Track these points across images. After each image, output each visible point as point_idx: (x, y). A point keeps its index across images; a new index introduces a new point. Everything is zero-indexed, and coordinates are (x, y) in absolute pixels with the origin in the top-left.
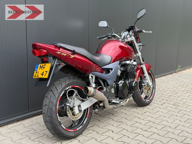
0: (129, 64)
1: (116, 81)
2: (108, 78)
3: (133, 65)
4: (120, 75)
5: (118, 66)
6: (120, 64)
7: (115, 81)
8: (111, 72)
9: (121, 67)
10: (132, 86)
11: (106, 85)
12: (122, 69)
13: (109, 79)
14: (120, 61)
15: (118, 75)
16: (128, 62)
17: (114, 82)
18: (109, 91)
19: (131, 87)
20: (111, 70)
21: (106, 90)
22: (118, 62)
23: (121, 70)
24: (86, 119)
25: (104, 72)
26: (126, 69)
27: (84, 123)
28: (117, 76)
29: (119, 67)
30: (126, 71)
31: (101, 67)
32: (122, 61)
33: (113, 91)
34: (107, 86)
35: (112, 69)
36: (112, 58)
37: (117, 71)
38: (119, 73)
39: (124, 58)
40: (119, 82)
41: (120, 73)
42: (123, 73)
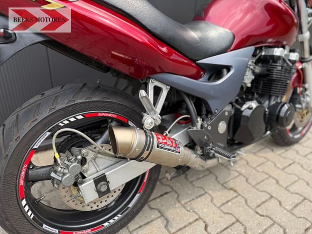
0: (279, 58)
1: (237, 101)
2: (212, 93)
3: (289, 60)
4: (249, 85)
5: (247, 59)
6: (254, 55)
7: (234, 100)
8: (227, 76)
9: (256, 63)
10: (278, 116)
11: (204, 112)
12: (258, 70)
13: (213, 98)
14: (256, 49)
15: (245, 84)
16: (278, 52)
17: (231, 103)
18: (209, 128)
19: (275, 118)
20: (225, 71)
21: (202, 126)
22: (251, 49)
23: (253, 72)
24: (138, 195)
25: (205, 77)
26: (268, 70)
27: (130, 205)
28: (242, 88)
29: (250, 63)
30: (268, 75)
31: (194, 61)
32: (261, 49)
33: (222, 127)
34: (207, 115)
35: (228, 68)
36: (234, 37)
37: (244, 74)
38: (248, 79)
39: (270, 40)
40: (245, 107)
41: (250, 81)
42: (258, 79)
